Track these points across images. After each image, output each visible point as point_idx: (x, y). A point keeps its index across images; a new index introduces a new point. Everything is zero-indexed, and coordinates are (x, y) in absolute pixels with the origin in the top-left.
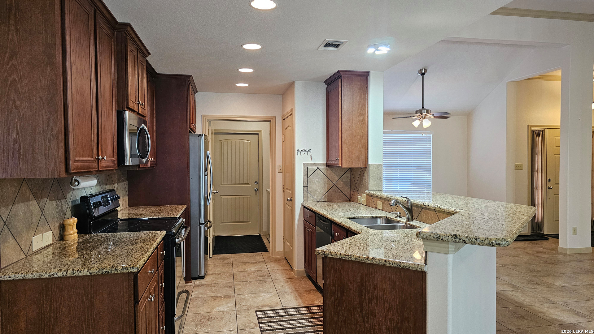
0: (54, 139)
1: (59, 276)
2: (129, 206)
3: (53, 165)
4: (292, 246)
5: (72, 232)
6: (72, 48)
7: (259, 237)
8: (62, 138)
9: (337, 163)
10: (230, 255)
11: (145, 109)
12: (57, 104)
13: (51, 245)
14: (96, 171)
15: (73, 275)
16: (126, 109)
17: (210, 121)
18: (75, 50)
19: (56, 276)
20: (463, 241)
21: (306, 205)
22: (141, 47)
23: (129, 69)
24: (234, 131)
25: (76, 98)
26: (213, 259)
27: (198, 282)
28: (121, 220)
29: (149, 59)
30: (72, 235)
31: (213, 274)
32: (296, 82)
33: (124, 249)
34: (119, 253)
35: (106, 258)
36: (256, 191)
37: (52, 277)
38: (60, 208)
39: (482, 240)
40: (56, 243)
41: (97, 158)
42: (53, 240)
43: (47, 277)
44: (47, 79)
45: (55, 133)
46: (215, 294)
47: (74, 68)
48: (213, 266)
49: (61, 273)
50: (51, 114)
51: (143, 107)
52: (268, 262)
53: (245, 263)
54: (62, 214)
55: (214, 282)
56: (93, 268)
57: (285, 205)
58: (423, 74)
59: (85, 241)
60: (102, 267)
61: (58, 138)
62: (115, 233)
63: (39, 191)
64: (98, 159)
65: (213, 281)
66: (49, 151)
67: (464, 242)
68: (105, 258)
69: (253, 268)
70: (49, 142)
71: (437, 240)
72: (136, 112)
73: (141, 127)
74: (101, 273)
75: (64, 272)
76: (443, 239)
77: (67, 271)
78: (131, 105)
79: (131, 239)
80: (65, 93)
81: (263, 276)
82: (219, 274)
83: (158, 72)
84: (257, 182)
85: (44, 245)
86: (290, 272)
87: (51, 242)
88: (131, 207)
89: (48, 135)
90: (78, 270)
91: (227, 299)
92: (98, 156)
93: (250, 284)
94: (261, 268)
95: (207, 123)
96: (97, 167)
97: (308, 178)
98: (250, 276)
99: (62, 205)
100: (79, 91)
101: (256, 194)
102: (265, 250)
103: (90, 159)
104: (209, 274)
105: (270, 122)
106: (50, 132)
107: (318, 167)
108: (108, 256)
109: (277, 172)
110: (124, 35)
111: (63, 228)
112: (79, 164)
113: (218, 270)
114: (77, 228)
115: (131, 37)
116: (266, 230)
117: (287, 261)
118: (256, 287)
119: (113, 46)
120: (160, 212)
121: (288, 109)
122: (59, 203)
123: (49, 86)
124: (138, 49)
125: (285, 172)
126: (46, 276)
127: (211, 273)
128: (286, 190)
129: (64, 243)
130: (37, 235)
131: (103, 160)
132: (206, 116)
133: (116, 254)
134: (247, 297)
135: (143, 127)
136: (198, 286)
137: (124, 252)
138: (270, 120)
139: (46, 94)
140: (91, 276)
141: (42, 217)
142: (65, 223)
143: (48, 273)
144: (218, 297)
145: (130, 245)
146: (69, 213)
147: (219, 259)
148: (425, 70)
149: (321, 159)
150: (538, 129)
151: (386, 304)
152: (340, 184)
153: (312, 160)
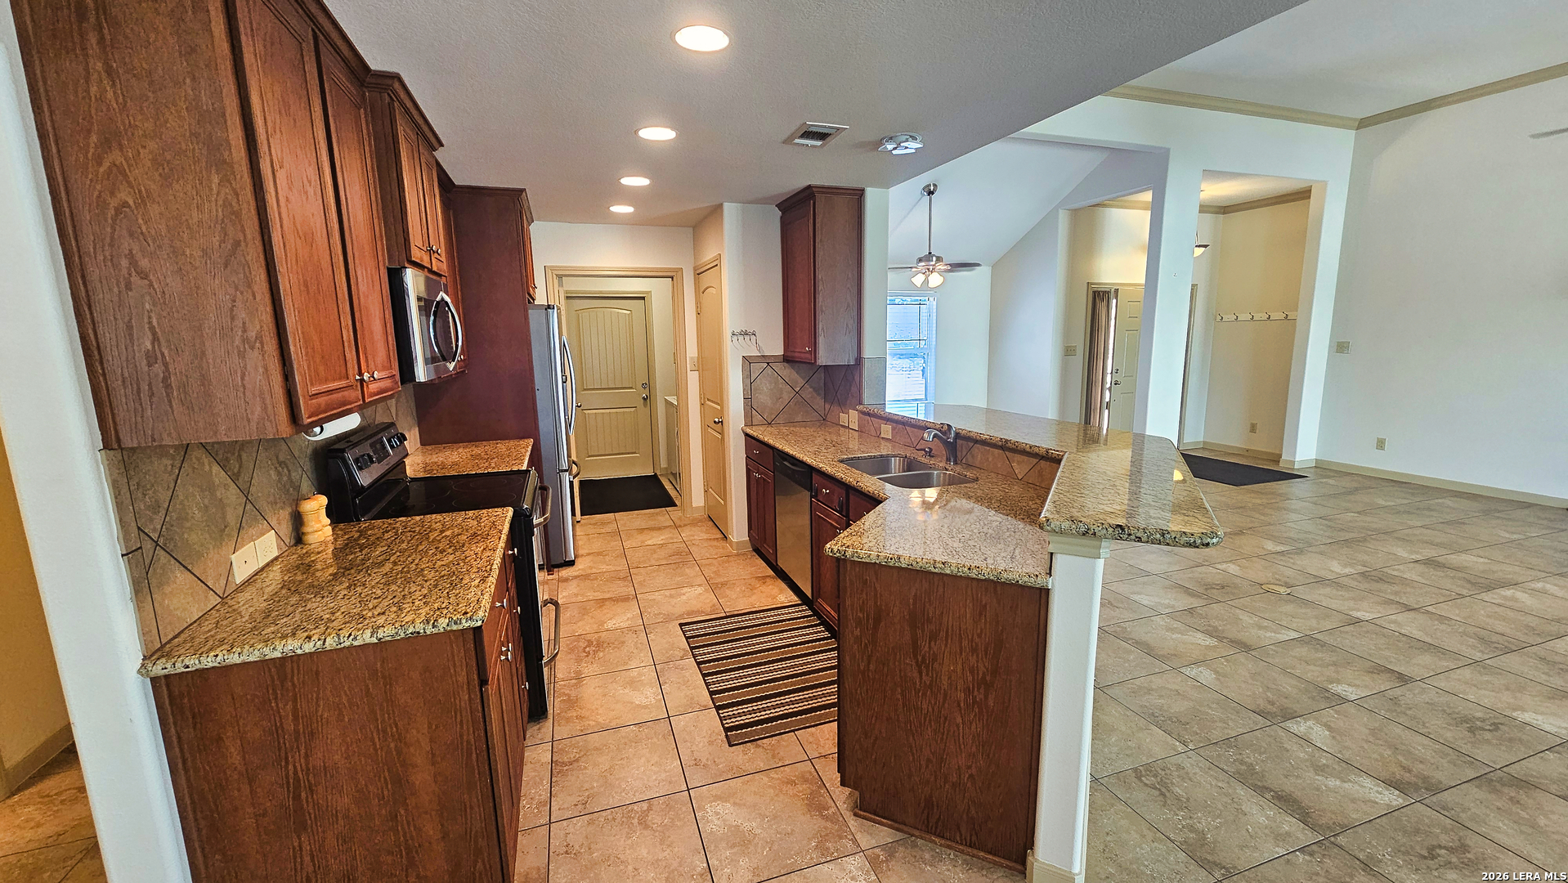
0: (252, 348)
1: (307, 651)
2: (421, 445)
3: (258, 410)
4: (725, 500)
5: (317, 526)
6: (270, 124)
7: (654, 478)
8: (271, 346)
9: (808, 356)
10: (611, 516)
11: (441, 264)
12: (249, 267)
13: (276, 559)
14: (361, 405)
15: (339, 647)
16: (406, 265)
17: (560, 277)
18: (278, 131)
19: (299, 652)
20: (1137, 537)
21: (749, 431)
22: (425, 128)
23: (405, 176)
24: (601, 292)
25: (296, 250)
27: (565, 572)
28: (414, 480)
29: (439, 154)
30: (320, 532)
31: (589, 554)
32: (726, 206)
33: (439, 563)
34: (430, 577)
35: (406, 593)
36: (644, 401)
37: (290, 654)
38: (285, 478)
39: (1175, 538)
40: (286, 554)
41: (358, 377)
42: (279, 548)
43: (280, 655)
44: (213, 204)
45: (252, 334)
46: (599, 595)
47: (280, 175)
48: (585, 538)
49: (312, 644)
50: (237, 289)
51: (438, 257)
52: (680, 526)
53: (641, 530)
54: (291, 489)
55: (594, 571)
56: (383, 626)
57: (705, 427)
58: (931, 193)
59: (350, 545)
60: (403, 623)
61: (263, 347)
62: (410, 519)
63: (234, 454)
64: (362, 381)
65: (591, 568)
66: (242, 379)
67: (1139, 539)
68: (403, 594)
69: (657, 539)
70: (242, 355)
71: (1084, 534)
72: (427, 268)
73: (438, 299)
74: (403, 635)
75: (319, 643)
76: (1095, 534)
77: (325, 639)
78: (417, 254)
79: (448, 533)
80: (266, 237)
81: (679, 553)
82: (599, 554)
83: (456, 183)
84: (645, 384)
85: (261, 565)
86: (723, 543)
87: (276, 554)
88: (427, 447)
89: (237, 342)
90: (350, 635)
91: (623, 604)
92: (360, 374)
93: (658, 571)
94: (672, 538)
95: (556, 281)
96: (361, 398)
97: (751, 383)
98: (655, 556)
99: (289, 471)
100: (300, 231)
101: (645, 405)
102: (669, 502)
103: (343, 383)
104: (583, 555)
105: (672, 278)
106: (240, 333)
107: (768, 363)
108: (410, 588)
109: (688, 370)
110: (387, 99)
111: (298, 520)
112: (322, 400)
113: (597, 545)
114: (328, 516)
115: (402, 103)
116: (665, 466)
117: (715, 521)
118: (669, 577)
119: (364, 125)
120: (486, 457)
121: (709, 255)
122: (283, 468)
123: (223, 222)
124: (418, 134)
125: (703, 370)
126: (277, 654)
127: (586, 552)
128: (708, 402)
129: (304, 551)
130: (243, 546)
131: (372, 379)
132: (553, 268)
133: (426, 581)
134: (657, 596)
135: (443, 299)
136: (566, 580)
137: (443, 573)
138: (672, 276)
139: (216, 240)
140: (381, 643)
141: (249, 506)
142: (301, 510)
143: (280, 648)
144: (607, 600)
145: (450, 551)
146: (306, 485)
147: (594, 524)
148: (935, 185)
149: (775, 347)
150: (1102, 288)
151: (965, 643)
152: (808, 393)
153: (759, 351)
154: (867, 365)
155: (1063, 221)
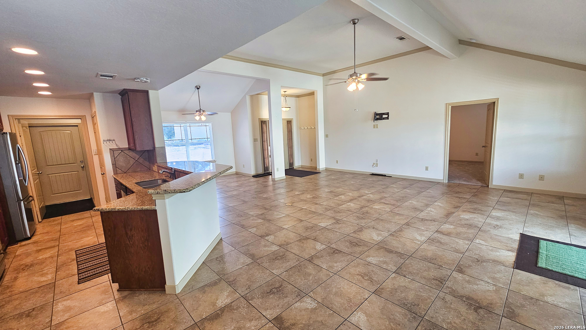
7: (91, 199)
9: (133, 147)
10: (60, 217)
17: (18, 119)
21: (115, 177)
26: (43, 223)
27: (24, 243)
32: (95, 93)
36: (83, 167)
55: (42, 239)
57: (103, 176)
58: (198, 89)
69: (79, 223)
76: (160, 193)
81: (87, 226)
82: (46, 233)
84: (82, 161)
91: (51, 249)
93: (74, 234)
94: (87, 221)
95: (16, 121)
97: (115, 159)
98: (75, 229)
104: (38, 235)
105: (82, 119)
107: (122, 151)
109: (93, 155)
113: (47, 230)
118: (79, 236)
121: (93, 112)
125: (99, 154)
127: (38, 233)
128: (102, 167)
132: (12, 116)
136: (24, 245)
144: (43, 249)
147: (49, 222)
148: (199, 86)
149: (125, 145)
150: (264, 120)
151: (140, 229)
152: (141, 160)
153: (117, 146)
154: (157, 150)
155: (248, 98)
